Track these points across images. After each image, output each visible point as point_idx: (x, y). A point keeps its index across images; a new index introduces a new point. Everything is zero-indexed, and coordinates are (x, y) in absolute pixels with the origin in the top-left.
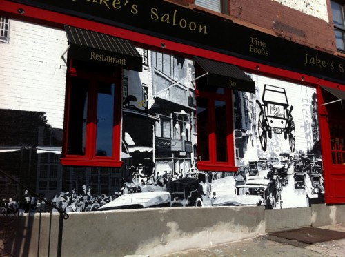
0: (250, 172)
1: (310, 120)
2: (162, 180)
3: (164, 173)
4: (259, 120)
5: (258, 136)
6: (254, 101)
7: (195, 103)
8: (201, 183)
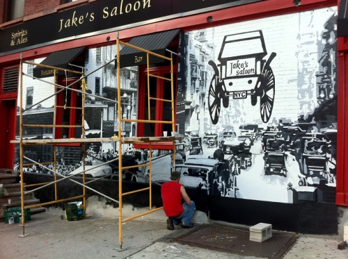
0: (191, 150)
1: (315, 66)
2: (106, 157)
3: (107, 151)
4: (211, 86)
5: (207, 106)
6: (206, 63)
7: (136, 84)
8: (137, 161)
